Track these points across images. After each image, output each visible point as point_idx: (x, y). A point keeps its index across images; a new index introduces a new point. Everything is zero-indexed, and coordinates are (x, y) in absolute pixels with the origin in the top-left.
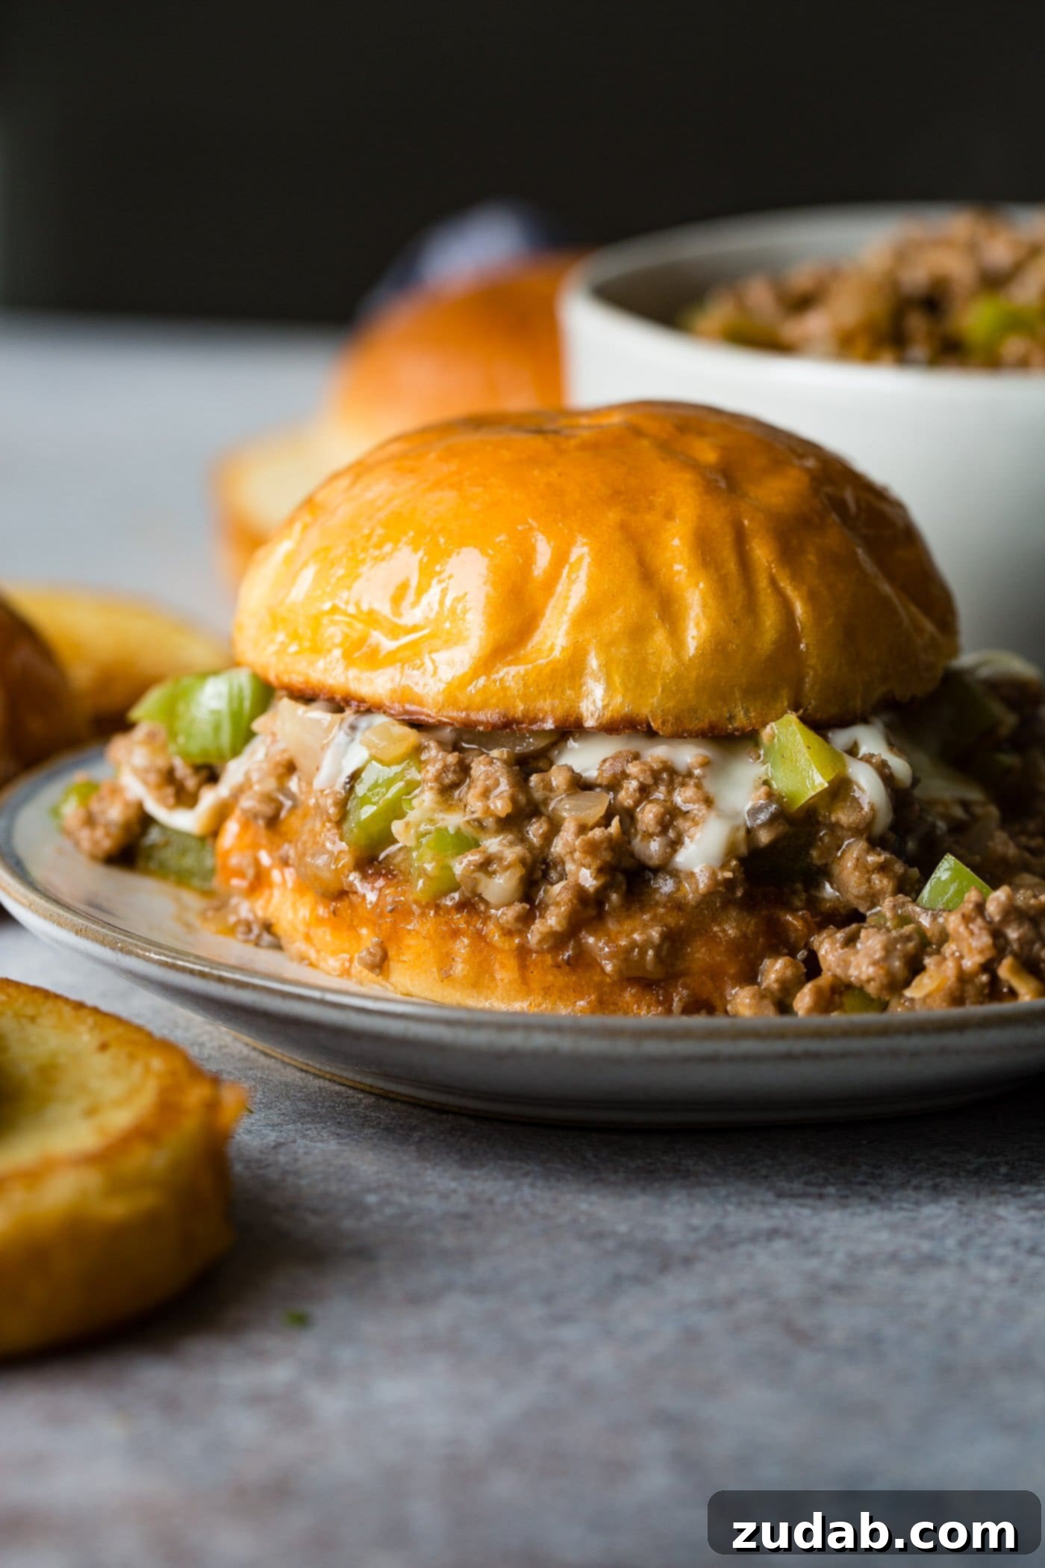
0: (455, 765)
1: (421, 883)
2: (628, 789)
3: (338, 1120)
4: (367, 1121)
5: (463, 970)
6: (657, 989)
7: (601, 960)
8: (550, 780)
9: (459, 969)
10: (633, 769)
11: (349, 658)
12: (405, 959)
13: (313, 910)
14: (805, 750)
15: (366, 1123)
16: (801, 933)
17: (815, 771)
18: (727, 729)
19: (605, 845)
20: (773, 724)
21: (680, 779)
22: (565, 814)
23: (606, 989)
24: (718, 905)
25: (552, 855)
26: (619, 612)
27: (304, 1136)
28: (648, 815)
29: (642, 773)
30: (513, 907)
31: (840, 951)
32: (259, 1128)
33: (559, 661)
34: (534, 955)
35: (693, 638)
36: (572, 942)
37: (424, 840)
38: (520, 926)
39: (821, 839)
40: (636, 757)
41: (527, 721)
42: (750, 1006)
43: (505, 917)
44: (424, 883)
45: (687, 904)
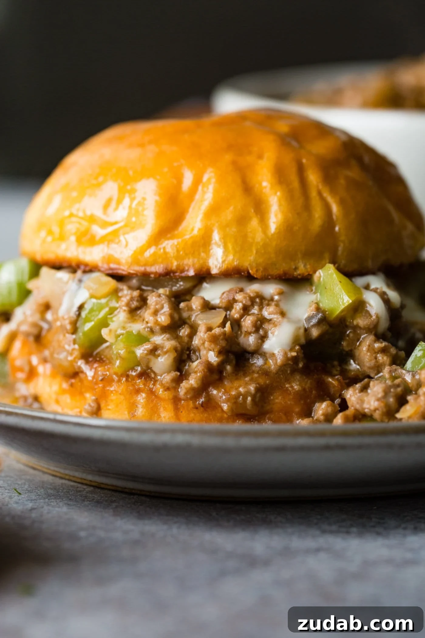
0: (138, 297)
1: (118, 363)
2: (236, 308)
5: (142, 412)
6: (254, 420)
7: (221, 404)
8: (191, 306)
9: (140, 411)
10: (239, 297)
11: (79, 242)
12: (110, 407)
13: (60, 385)
14: (339, 283)
16: (337, 389)
17: (344, 293)
18: (294, 274)
19: (222, 337)
20: (320, 271)
21: (266, 302)
22: (200, 322)
23: (224, 421)
24: (289, 372)
25: (193, 346)
26: (231, 208)
28: (248, 322)
29: (244, 299)
30: (170, 374)
31: (359, 394)
32: (23, 501)
33: (197, 237)
34: (183, 402)
35: (274, 223)
36: (204, 394)
37: (119, 338)
38: (174, 385)
39: (348, 335)
40: (241, 290)
41: (179, 271)
43: (165, 380)
44: (120, 362)
45: (271, 372)
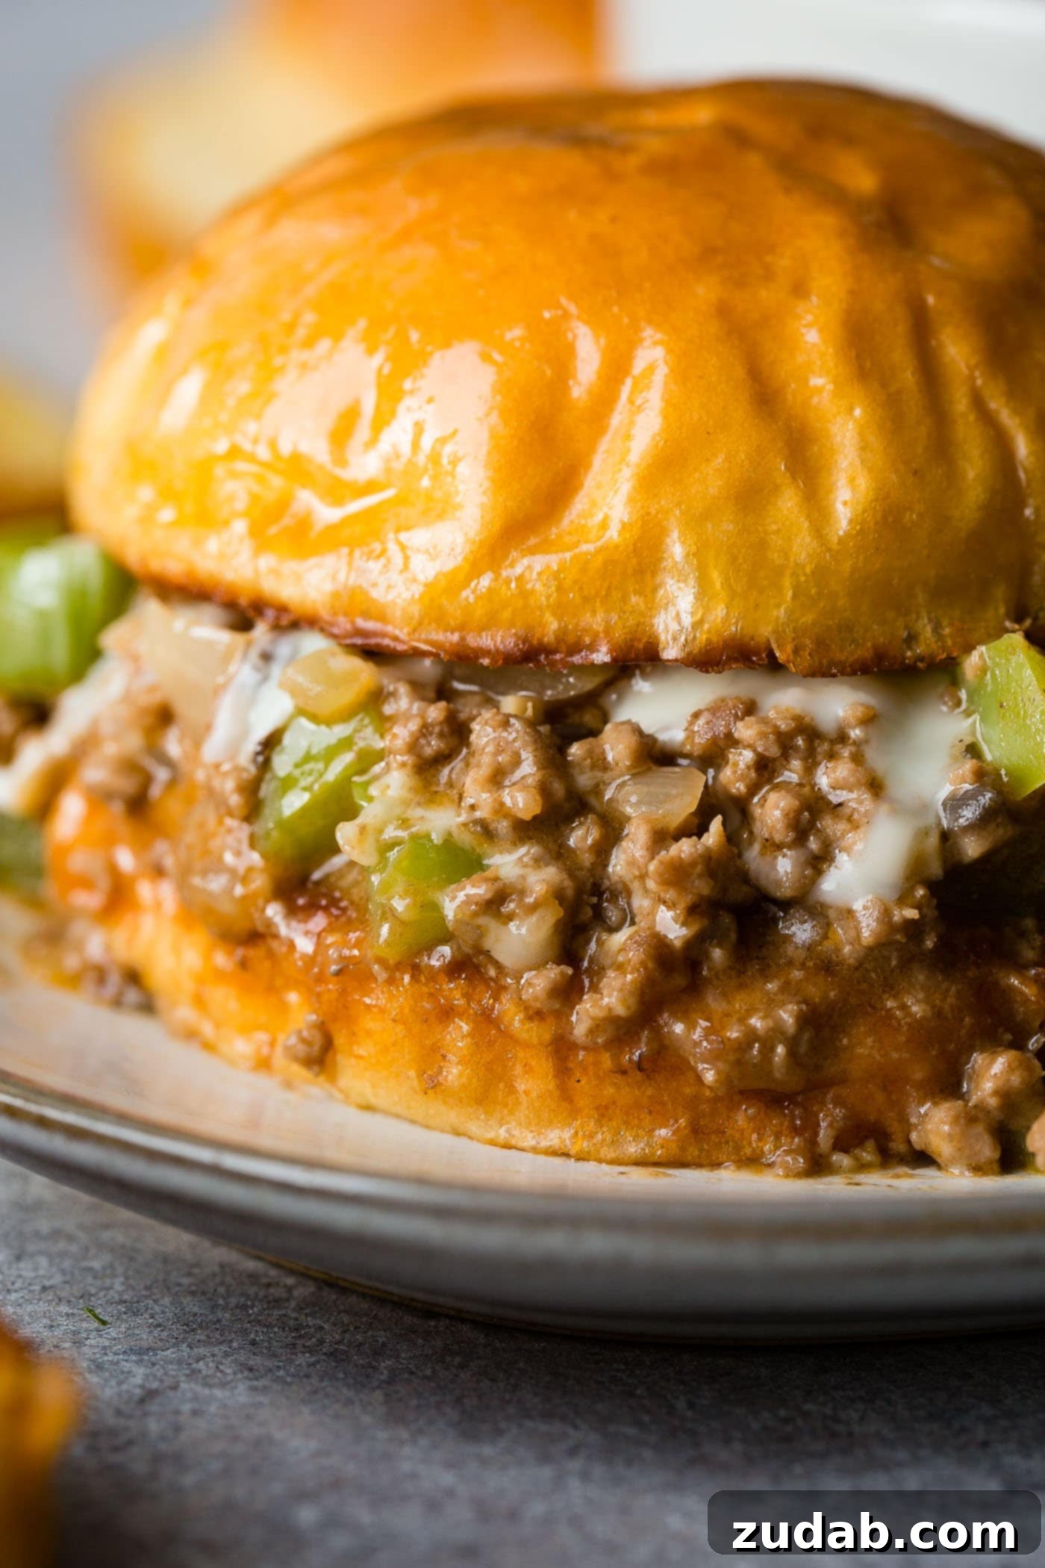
0: (441, 723)
1: (385, 930)
2: (736, 764)
3: (252, 1336)
4: (301, 1337)
5: (460, 1075)
6: (792, 1106)
7: (696, 1062)
8: (603, 753)
9: (454, 1073)
10: (745, 731)
11: (260, 538)
12: (362, 1052)
13: (207, 957)
14: (1039, 696)
15: (300, 1342)
16: (1034, 1008)
18: (904, 658)
19: (699, 869)
20: (982, 649)
21: (826, 746)
22: (629, 810)
23: (704, 1107)
24: (894, 963)
25: (609, 878)
26: (718, 461)
27: (193, 1374)
28: (772, 811)
29: (761, 739)
30: (545, 972)
32: (116, 1358)
33: (617, 547)
34: (581, 1054)
35: (845, 503)
36: (646, 1032)
37: (393, 855)
38: (557, 1005)
40: (750, 709)
41: (564, 648)
42: (950, 1137)
43: (531, 990)
44: (391, 929)
45: (841, 963)
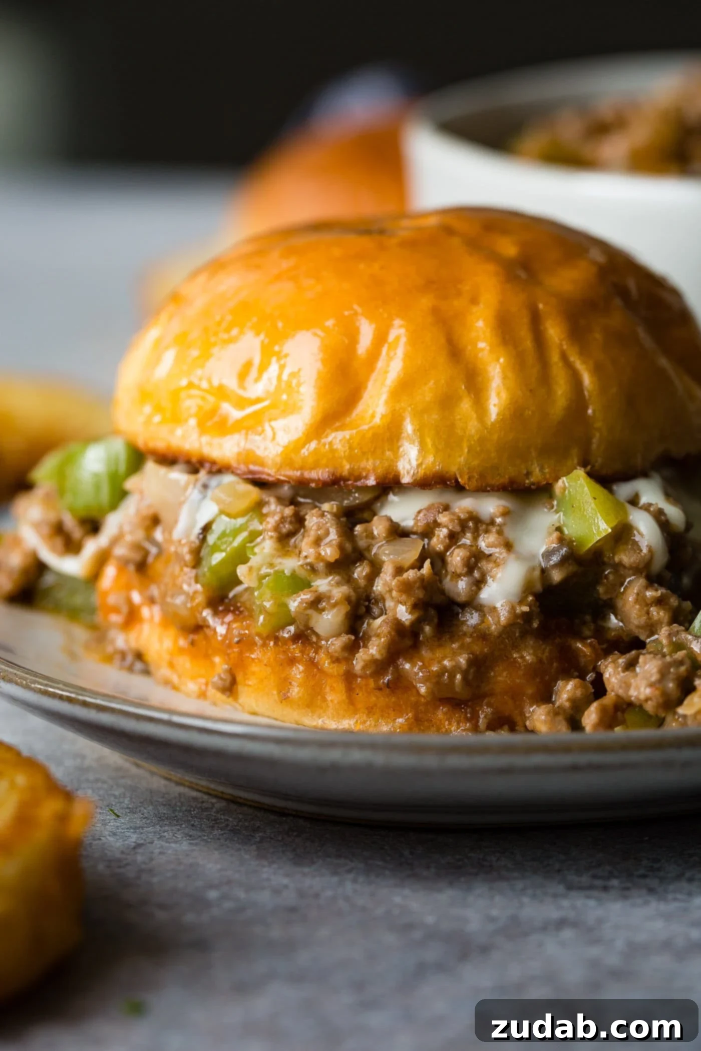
0: (291, 517)
1: (261, 618)
2: (439, 536)
3: (192, 823)
4: (217, 823)
5: (298, 693)
6: (466, 707)
7: (416, 683)
8: (372, 530)
9: (295, 691)
10: (443, 518)
11: (203, 428)
12: (250, 683)
13: (175, 642)
14: (591, 500)
15: (216, 825)
16: (589, 659)
17: (600, 518)
18: (525, 483)
19: (418, 585)
20: (564, 479)
21: (484, 527)
22: (384, 558)
23: (422, 708)
24: (517, 635)
25: (374, 593)
26: (431, 383)
27: (161, 838)
28: (456, 558)
29: (451, 522)
30: (341, 638)
31: (622, 674)
32: (123, 831)
33: (379, 426)
34: (359, 680)
35: (495, 405)
36: (391, 668)
37: (264, 581)
38: (346, 655)
39: (606, 577)
40: (446, 508)
41: (352, 478)
42: (545, 722)
43: (333, 647)
44: (264, 618)
45: (490, 635)
